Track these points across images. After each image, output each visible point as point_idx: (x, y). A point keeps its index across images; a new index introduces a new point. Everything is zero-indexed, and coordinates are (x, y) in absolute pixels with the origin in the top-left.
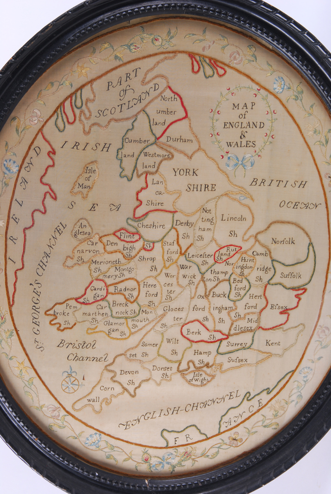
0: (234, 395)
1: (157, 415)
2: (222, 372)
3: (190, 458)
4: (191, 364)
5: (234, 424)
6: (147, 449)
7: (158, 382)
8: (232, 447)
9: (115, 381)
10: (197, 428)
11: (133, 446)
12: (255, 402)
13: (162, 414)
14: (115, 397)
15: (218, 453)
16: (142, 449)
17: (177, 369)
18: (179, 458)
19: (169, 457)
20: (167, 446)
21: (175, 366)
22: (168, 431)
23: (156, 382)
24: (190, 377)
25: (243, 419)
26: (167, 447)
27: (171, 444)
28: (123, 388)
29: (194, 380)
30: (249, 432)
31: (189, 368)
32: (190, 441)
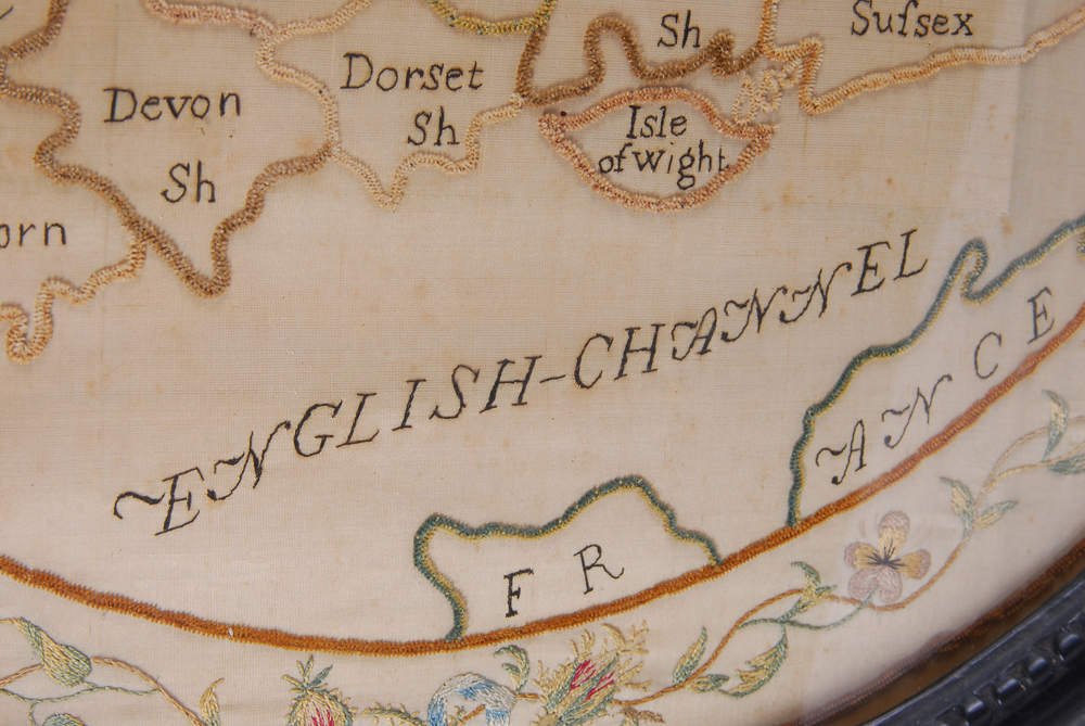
0: (887, 261)
1: (379, 417)
2: (810, 109)
3: (608, 700)
4: (611, 50)
5: (880, 461)
6: (322, 659)
7: (387, 179)
8: (866, 614)
9: (67, 175)
10: (654, 500)
11: (226, 646)
12: (1009, 311)
13: (420, 409)
14: (82, 293)
15: (777, 655)
16: (289, 661)
17: (513, 83)
18: (536, 708)
19: (470, 706)
20: (458, 627)
21: (501, 59)
22: (465, 531)
23: (369, 176)
24: (605, 137)
25: (937, 425)
26: (456, 640)
27: (485, 614)
28: (133, 223)
29: (629, 164)
30: (970, 512)
31: (597, 72)
32: (606, 592)
